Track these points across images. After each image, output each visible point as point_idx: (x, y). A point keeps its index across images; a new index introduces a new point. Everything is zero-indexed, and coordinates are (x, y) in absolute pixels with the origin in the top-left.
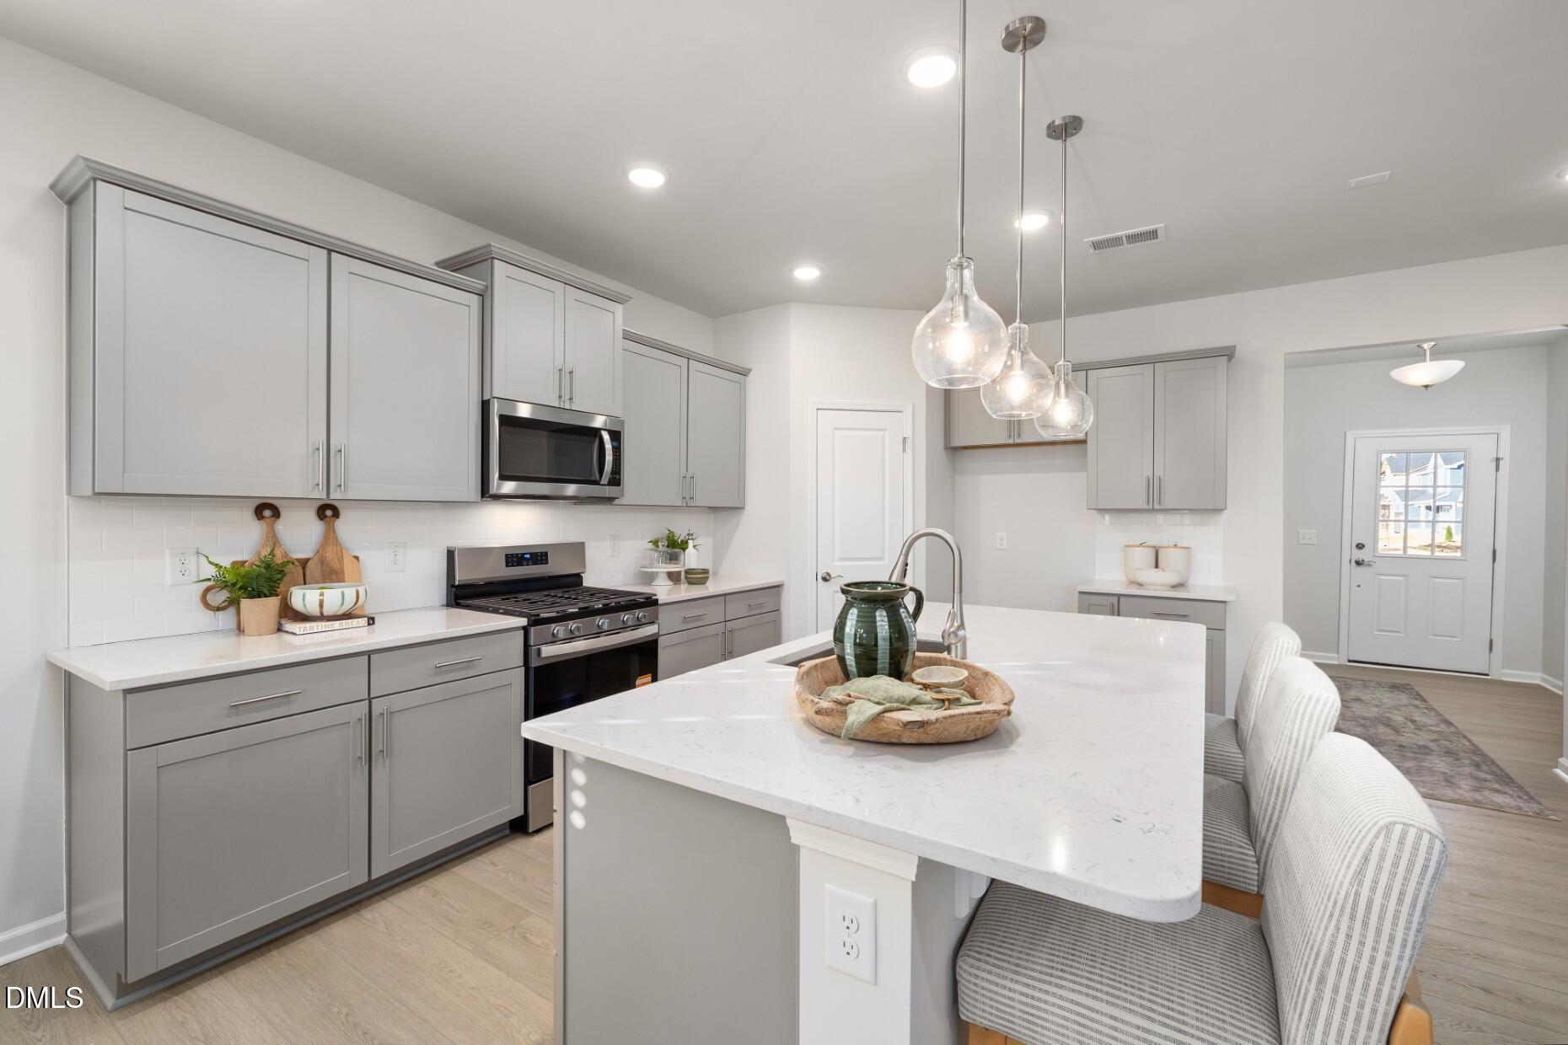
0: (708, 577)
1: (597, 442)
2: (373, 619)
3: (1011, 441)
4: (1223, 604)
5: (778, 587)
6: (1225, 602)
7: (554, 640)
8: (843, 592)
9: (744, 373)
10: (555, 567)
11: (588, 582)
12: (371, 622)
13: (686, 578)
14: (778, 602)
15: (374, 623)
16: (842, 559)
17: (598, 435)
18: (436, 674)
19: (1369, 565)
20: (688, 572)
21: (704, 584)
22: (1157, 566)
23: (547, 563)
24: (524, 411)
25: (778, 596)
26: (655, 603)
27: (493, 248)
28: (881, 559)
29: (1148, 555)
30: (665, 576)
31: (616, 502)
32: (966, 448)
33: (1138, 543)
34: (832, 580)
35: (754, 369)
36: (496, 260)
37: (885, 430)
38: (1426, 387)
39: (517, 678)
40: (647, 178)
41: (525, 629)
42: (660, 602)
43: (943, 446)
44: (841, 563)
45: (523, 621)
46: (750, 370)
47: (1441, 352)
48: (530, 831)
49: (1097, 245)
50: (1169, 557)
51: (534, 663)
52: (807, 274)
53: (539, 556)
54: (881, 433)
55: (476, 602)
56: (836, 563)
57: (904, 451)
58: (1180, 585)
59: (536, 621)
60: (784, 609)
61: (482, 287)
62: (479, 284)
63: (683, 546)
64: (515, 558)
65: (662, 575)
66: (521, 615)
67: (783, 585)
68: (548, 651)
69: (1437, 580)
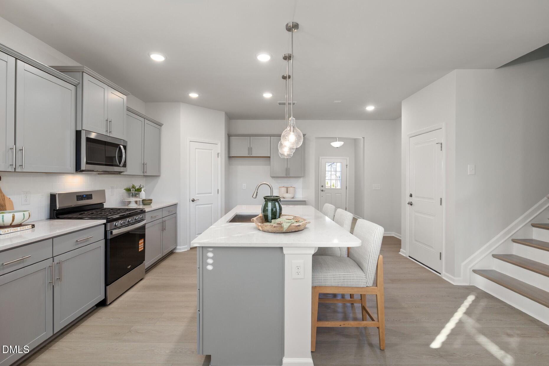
0: (152, 202)
1: (118, 149)
2: (34, 225)
3: (249, 156)
4: (305, 202)
5: (175, 205)
6: (305, 201)
7: (116, 227)
8: (265, 198)
9: (160, 125)
10: (94, 201)
11: (106, 206)
12: (33, 227)
13: (143, 203)
14: (176, 210)
15: (34, 227)
16: (198, 194)
17: (119, 147)
18: (76, 245)
19: (324, 191)
20: (143, 200)
21: (150, 205)
22: (287, 193)
23: (92, 199)
24: (93, 136)
25: (176, 207)
26: (144, 212)
27: (85, 68)
28: (211, 193)
29: (285, 189)
30: (134, 203)
31: (122, 174)
32: (233, 157)
33: (282, 186)
34: (195, 201)
35: (164, 124)
36: (84, 73)
37: (212, 150)
38: (337, 147)
39: (102, 243)
40: (157, 58)
41: (105, 224)
42: (146, 211)
43: (227, 156)
44: (198, 195)
45: (104, 221)
46: (163, 124)
47: (340, 139)
48: (108, 304)
49: (280, 104)
50: (290, 190)
51: (109, 237)
52: (194, 95)
53: (89, 196)
54: (211, 151)
55: (70, 216)
56: (196, 195)
57: (218, 157)
58: (293, 198)
59: (109, 221)
60: (178, 212)
61: (77, 83)
62: (76, 81)
63: (139, 190)
64: (80, 196)
65: (133, 202)
66: (103, 219)
67: (177, 204)
68: (115, 232)
69: (337, 194)
